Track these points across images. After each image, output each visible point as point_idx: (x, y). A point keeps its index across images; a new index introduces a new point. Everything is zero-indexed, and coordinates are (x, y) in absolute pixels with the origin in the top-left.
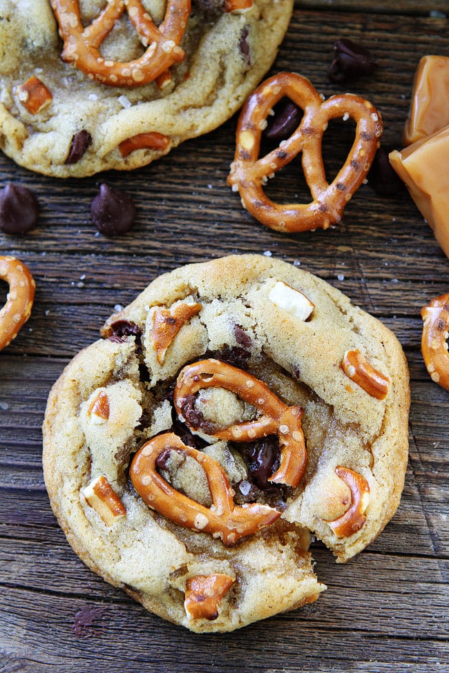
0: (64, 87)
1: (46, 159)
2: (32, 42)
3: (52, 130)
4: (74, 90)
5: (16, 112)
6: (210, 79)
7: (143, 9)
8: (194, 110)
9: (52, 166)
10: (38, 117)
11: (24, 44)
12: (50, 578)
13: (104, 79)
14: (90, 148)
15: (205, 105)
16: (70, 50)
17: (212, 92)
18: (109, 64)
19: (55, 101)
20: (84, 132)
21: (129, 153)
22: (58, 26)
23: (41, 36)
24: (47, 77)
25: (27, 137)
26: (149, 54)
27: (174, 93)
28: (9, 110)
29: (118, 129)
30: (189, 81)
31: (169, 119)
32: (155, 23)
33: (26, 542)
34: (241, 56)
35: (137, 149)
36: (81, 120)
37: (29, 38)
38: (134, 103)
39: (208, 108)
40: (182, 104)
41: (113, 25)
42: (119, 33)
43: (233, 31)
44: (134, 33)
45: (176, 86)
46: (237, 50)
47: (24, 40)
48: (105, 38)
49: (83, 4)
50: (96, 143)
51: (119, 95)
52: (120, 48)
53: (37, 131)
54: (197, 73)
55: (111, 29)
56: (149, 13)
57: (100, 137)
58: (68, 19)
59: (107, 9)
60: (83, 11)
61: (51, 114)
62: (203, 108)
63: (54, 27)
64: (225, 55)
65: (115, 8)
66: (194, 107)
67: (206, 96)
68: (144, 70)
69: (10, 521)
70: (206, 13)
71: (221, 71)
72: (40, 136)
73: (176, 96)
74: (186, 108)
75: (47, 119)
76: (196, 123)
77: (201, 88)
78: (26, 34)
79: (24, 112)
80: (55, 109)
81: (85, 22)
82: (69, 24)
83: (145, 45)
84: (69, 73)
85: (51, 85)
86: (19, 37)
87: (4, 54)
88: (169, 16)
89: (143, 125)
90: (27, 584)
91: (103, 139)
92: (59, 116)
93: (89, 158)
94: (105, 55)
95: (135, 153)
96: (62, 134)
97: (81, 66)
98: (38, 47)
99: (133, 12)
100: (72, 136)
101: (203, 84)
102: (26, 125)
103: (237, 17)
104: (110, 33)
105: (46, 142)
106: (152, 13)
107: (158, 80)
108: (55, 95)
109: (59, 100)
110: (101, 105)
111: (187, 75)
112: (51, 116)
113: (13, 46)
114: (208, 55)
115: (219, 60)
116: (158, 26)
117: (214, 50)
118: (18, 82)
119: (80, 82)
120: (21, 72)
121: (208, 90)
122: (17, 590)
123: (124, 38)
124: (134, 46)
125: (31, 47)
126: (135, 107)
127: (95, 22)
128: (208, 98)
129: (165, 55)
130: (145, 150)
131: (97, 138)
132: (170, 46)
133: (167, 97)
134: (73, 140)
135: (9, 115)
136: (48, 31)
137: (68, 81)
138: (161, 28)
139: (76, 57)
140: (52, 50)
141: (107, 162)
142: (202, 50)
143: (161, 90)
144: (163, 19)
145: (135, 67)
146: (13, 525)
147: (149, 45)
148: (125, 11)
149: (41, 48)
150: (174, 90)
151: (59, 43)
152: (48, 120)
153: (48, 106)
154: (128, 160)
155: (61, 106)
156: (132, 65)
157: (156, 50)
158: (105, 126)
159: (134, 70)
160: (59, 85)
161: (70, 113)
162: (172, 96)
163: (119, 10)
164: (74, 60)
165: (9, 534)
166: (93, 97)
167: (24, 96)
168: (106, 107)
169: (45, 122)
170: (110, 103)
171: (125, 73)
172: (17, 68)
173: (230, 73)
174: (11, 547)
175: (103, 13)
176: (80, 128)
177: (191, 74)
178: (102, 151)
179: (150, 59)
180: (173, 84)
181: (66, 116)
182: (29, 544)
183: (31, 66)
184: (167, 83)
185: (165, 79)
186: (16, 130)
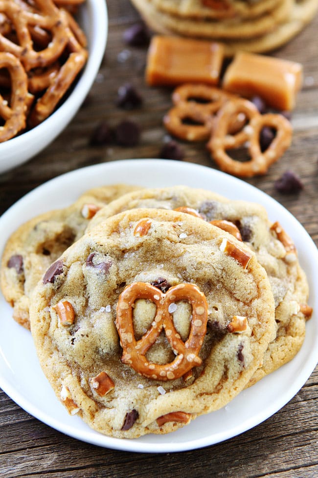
0: (122, 378)
1: (109, 426)
2: (102, 350)
3: (113, 407)
4: (129, 380)
5: (91, 394)
6: (218, 376)
7: (176, 331)
8: (206, 396)
9: (113, 431)
10: (104, 399)
11: (97, 351)
13: (149, 377)
14: (137, 421)
15: (214, 393)
16: (127, 356)
17: (219, 384)
18: (152, 367)
19: (117, 388)
20: (134, 411)
21: (163, 424)
22: (119, 339)
23: (108, 346)
24: (111, 371)
25: (97, 410)
26: (178, 361)
27: (194, 384)
28: (85, 392)
29: (156, 410)
30: (204, 376)
31: (190, 402)
32: (184, 340)
34: (238, 363)
35: (168, 421)
36: (133, 403)
37: (100, 347)
38: (168, 391)
39: (216, 394)
40: (198, 392)
41: (156, 340)
42: (158, 345)
43: (233, 346)
44: (169, 346)
45: (195, 379)
46: (236, 359)
47: (97, 348)
48: (151, 347)
49: (136, 326)
50: (141, 418)
51: (158, 385)
52: (160, 355)
53: (104, 407)
54: (209, 372)
55: (154, 343)
56: (179, 333)
57: (144, 414)
58: (127, 337)
59: (152, 330)
60: (136, 331)
61: (113, 396)
62: (213, 395)
63: (116, 340)
64: (228, 361)
65: (157, 329)
66: (207, 394)
67: (215, 387)
68: (175, 372)
70: (216, 333)
71: (225, 370)
72: (106, 410)
73: (195, 387)
74: (201, 395)
76: (208, 405)
77: (212, 382)
78: (99, 345)
79: (95, 394)
80: (116, 394)
81: (138, 337)
82: (126, 340)
83: (176, 354)
84: (126, 369)
85: (113, 377)
86: (94, 347)
87: (84, 357)
88: (191, 337)
89: (173, 407)
91: (147, 416)
92: (118, 399)
93: (137, 427)
94: (149, 360)
95: (167, 424)
96: (119, 411)
97: (133, 366)
98: (106, 353)
99: (169, 333)
100: (125, 414)
101: (213, 380)
102: (97, 402)
103: (236, 336)
104: (154, 345)
105: (109, 415)
106: (181, 333)
107: (184, 376)
108: (116, 384)
109: (118, 388)
110: (145, 392)
111: (203, 373)
112: (113, 398)
113: (90, 352)
114: (217, 361)
115: (224, 364)
116: (184, 342)
117: (221, 357)
118: (92, 374)
119: (132, 375)
120: (95, 368)
121: (216, 383)
123: (162, 348)
124: (169, 353)
125: (101, 353)
126: (168, 394)
127: (144, 338)
128: (216, 388)
129: (188, 363)
130: (174, 422)
131: (142, 414)
132: (193, 357)
133: (189, 387)
134: (126, 416)
135: (86, 396)
136: (113, 343)
137: (125, 374)
138: (187, 344)
139: (131, 362)
140: (115, 354)
141: (148, 429)
142: (213, 356)
143: (186, 382)
144: (188, 337)
145: (168, 370)
147: (178, 354)
148: (163, 330)
149: (108, 354)
150: (194, 382)
151: (119, 351)
152: (111, 401)
153: (111, 391)
154: (163, 428)
155: (119, 391)
156: (167, 368)
157: (183, 359)
158: (148, 407)
160: (119, 376)
161: (126, 397)
162: (192, 387)
163: (159, 331)
164: (129, 364)
166: (141, 386)
167: (95, 385)
168: (149, 393)
169: (109, 402)
170: (152, 390)
171: (162, 374)
172: (92, 365)
173: (231, 373)
175: (149, 332)
176: (132, 408)
177: (206, 372)
178: (146, 423)
179: (179, 365)
180: (193, 378)
181: (123, 400)
183: (101, 364)
184: (190, 378)
185: (188, 375)
186: (90, 407)
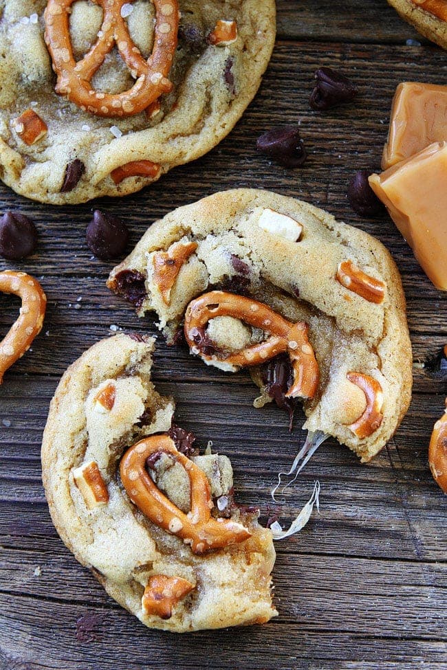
0: (58, 119)
1: (42, 188)
2: (27, 76)
3: (47, 160)
4: (68, 121)
5: (14, 143)
6: (197, 108)
7: (132, 44)
8: (182, 138)
9: (48, 194)
10: (33, 148)
11: (19, 79)
12: (52, 586)
13: (96, 111)
14: (83, 177)
15: (193, 133)
16: (63, 83)
17: (199, 121)
18: (100, 96)
19: (50, 132)
20: (77, 162)
21: (121, 181)
22: (51, 60)
23: (35, 71)
24: (42, 110)
25: (24, 167)
26: (138, 86)
27: (163, 122)
28: (6, 142)
29: (109, 158)
30: (177, 110)
31: (158, 147)
32: (144, 56)
33: (30, 552)
34: (225, 86)
35: (128, 176)
36: (75, 150)
37: (24, 73)
38: (125, 133)
39: (196, 136)
40: (170, 132)
41: (104, 59)
42: (109, 66)
43: (218, 62)
44: (124, 67)
45: (165, 115)
46: (222, 81)
47: (19, 74)
48: (97, 71)
49: (74, 39)
50: (89, 172)
51: (110, 126)
52: (110, 81)
53: (35, 161)
54: (185, 102)
55: (102, 63)
56: (137, 46)
57: (93, 165)
58: (61, 54)
59: (98, 44)
60: (75, 46)
61: (46, 144)
62: (191, 136)
63: (47, 62)
64: (211, 85)
65: (105, 42)
66: (182, 135)
67: (193, 124)
68: (134, 101)
69: (14, 533)
70: (192, 45)
71: (208, 100)
72: (37, 166)
73: (165, 125)
74: (174, 136)
75: (42, 149)
76: (185, 151)
77: (189, 118)
78: (21, 70)
79: (20, 143)
80: (50, 140)
81: (77, 56)
82: (61, 59)
83: (135, 78)
84: (63, 106)
85: (45, 117)
86: (15, 72)
87: (1, 89)
88: (156, 49)
89: (133, 153)
90: (31, 592)
91: (96, 168)
92: (54, 147)
93: (83, 185)
94: (96, 88)
95: (126, 180)
96: (56, 163)
97: (73, 99)
98: (32, 81)
99: (123, 46)
100: (65, 166)
101: (191, 113)
102: (23, 155)
103: (221, 49)
104: (101, 67)
105: (42, 172)
106: (140, 46)
107: (147, 110)
108: (50, 127)
109: (53, 131)
110: (93, 135)
111: (175, 105)
112: (46, 147)
113: (9, 80)
114: (194, 85)
115: (205, 91)
116: (146, 59)
117: (200, 81)
118: (15, 114)
119: (73, 114)
120: (17, 106)
121: (195, 119)
122: (21, 598)
123: (115, 71)
124: (124, 78)
125: (26, 81)
126: (125, 137)
127: (86, 56)
128: (195, 126)
129: (153, 87)
130: (136, 177)
131: (90, 167)
132: (157, 77)
133: (156, 126)
134: (67, 169)
135: (7, 147)
136: (42, 66)
137: (62, 113)
138: (149, 61)
139: (69, 90)
140: (47, 84)
141: (100, 189)
142: (189, 80)
143: (151, 119)
144: (151, 53)
145: (124, 99)
146: (17, 536)
147: (138, 77)
148: (115, 45)
149: (35, 82)
150: (163, 119)
151: (53, 77)
152: (44, 150)
153: (43, 137)
154: (121, 186)
155: (55, 137)
156: (122, 96)
157: (145, 82)
158: (97, 155)
159: (124, 101)
160: (54, 116)
161: (64, 144)
162: (161, 125)
163: (109, 45)
164: (67, 93)
165: (14, 545)
166: (86, 127)
167: (19, 128)
168: (98, 136)
169: (40, 152)
170: (102, 133)
171: (116, 105)
172: (14, 101)
173: (215, 103)
174: (16, 557)
175: (94, 48)
176: (73, 157)
177: (179, 104)
178: (95, 179)
179: (139, 91)
180: (162, 114)
181: (60, 147)
182: (33, 554)
183: (27, 99)
184: (156, 113)
185: (154, 109)
186: (13, 161)
